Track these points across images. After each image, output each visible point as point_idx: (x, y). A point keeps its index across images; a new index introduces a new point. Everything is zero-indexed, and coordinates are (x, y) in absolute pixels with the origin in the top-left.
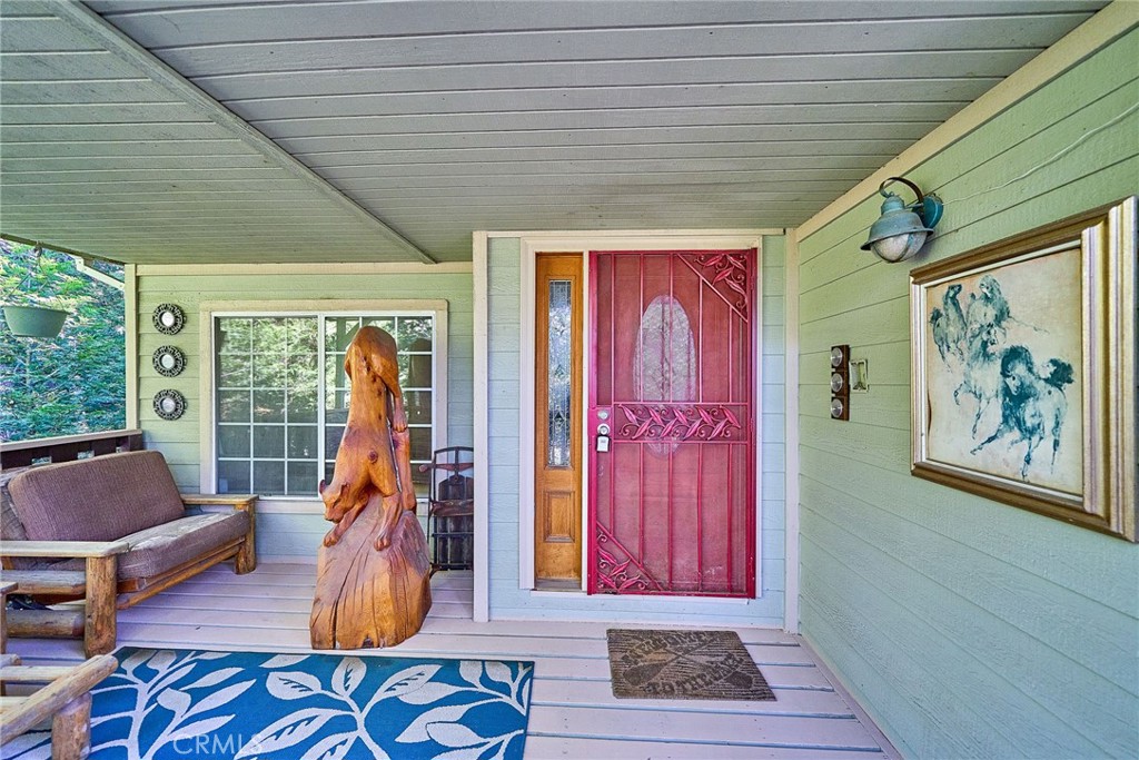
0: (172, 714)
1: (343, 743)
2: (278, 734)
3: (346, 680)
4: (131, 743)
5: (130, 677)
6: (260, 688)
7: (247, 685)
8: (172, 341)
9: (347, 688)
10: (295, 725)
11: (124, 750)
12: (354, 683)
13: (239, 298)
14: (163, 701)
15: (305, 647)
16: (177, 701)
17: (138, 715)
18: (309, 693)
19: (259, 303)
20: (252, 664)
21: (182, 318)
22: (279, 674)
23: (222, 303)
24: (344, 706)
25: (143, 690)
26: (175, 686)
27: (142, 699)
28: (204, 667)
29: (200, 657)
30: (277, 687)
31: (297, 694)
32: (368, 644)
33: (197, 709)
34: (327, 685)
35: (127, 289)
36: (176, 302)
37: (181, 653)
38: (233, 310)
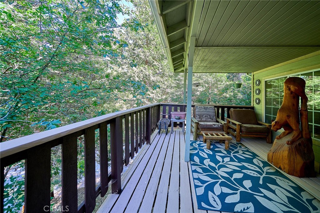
0: (239, 153)
1: (257, 175)
2: (249, 165)
3: (269, 169)
4: (233, 152)
5: (238, 146)
6: (253, 159)
7: (251, 157)
8: (258, 87)
9: (267, 170)
10: (252, 167)
11: (231, 152)
12: (269, 171)
13: (269, 75)
14: (239, 151)
15: (266, 159)
16: (241, 152)
17: (236, 150)
18: (259, 165)
19: (273, 76)
20: (255, 155)
21: (260, 82)
22: (257, 159)
23: (266, 77)
24: (263, 172)
25: (238, 148)
26: (242, 150)
27: (237, 149)
28: (248, 151)
29: (249, 150)
30: (255, 161)
31: (257, 164)
32: (280, 168)
33: (242, 155)
34: (264, 167)
35: (252, 77)
36: (259, 79)
37: (247, 148)
38: (269, 78)
